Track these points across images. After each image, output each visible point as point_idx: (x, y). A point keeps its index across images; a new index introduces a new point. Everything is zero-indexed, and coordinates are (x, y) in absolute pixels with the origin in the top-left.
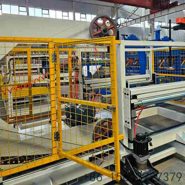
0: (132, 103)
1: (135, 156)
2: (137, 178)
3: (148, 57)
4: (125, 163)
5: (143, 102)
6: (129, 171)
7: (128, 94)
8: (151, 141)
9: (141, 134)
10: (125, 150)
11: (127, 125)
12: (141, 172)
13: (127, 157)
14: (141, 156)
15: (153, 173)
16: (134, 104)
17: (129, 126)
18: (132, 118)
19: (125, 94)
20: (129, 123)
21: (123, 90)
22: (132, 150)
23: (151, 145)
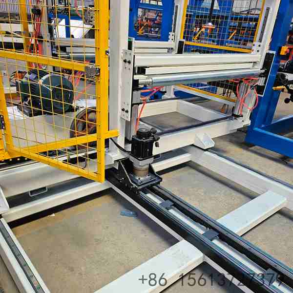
0: (135, 79)
1: (132, 159)
2: (132, 185)
3: (177, 7)
4: (117, 168)
5: (155, 80)
6: (123, 179)
7: (129, 62)
8: (158, 140)
9: (144, 130)
10: (119, 151)
11: (124, 115)
12: (139, 179)
13: (122, 161)
14: (142, 159)
15: (155, 180)
16: (139, 81)
17: (127, 117)
18: (132, 105)
19: (125, 61)
20: (127, 112)
21: (121, 55)
22: (130, 152)
23: (157, 145)
